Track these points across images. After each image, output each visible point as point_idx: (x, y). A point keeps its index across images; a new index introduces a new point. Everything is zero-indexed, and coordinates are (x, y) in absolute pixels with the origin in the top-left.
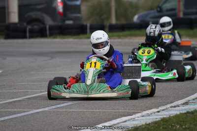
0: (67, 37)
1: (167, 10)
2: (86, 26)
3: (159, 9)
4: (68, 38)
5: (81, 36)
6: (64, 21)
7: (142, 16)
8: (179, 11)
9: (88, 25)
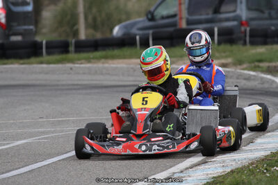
0: (10, 61)
1: (163, 18)
2: (42, 43)
3: (150, 16)
4: (12, 63)
5: (33, 59)
6: (8, 36)
7: (126, 27)
8: (181, 18)
9: (44, 42)
